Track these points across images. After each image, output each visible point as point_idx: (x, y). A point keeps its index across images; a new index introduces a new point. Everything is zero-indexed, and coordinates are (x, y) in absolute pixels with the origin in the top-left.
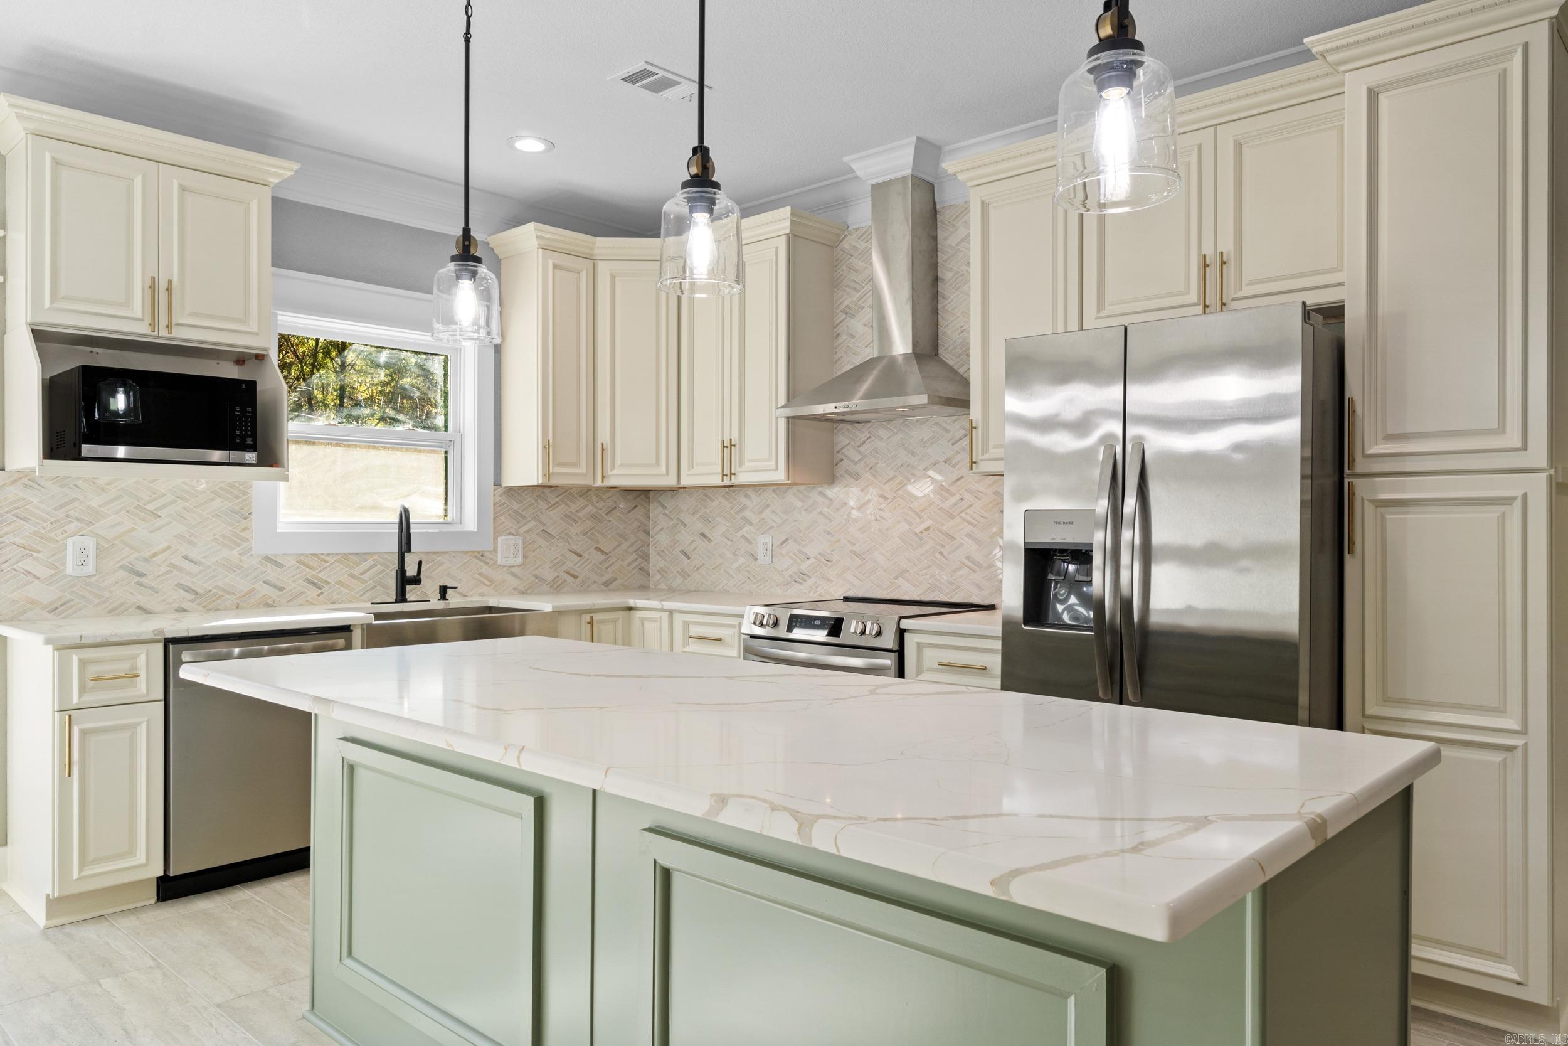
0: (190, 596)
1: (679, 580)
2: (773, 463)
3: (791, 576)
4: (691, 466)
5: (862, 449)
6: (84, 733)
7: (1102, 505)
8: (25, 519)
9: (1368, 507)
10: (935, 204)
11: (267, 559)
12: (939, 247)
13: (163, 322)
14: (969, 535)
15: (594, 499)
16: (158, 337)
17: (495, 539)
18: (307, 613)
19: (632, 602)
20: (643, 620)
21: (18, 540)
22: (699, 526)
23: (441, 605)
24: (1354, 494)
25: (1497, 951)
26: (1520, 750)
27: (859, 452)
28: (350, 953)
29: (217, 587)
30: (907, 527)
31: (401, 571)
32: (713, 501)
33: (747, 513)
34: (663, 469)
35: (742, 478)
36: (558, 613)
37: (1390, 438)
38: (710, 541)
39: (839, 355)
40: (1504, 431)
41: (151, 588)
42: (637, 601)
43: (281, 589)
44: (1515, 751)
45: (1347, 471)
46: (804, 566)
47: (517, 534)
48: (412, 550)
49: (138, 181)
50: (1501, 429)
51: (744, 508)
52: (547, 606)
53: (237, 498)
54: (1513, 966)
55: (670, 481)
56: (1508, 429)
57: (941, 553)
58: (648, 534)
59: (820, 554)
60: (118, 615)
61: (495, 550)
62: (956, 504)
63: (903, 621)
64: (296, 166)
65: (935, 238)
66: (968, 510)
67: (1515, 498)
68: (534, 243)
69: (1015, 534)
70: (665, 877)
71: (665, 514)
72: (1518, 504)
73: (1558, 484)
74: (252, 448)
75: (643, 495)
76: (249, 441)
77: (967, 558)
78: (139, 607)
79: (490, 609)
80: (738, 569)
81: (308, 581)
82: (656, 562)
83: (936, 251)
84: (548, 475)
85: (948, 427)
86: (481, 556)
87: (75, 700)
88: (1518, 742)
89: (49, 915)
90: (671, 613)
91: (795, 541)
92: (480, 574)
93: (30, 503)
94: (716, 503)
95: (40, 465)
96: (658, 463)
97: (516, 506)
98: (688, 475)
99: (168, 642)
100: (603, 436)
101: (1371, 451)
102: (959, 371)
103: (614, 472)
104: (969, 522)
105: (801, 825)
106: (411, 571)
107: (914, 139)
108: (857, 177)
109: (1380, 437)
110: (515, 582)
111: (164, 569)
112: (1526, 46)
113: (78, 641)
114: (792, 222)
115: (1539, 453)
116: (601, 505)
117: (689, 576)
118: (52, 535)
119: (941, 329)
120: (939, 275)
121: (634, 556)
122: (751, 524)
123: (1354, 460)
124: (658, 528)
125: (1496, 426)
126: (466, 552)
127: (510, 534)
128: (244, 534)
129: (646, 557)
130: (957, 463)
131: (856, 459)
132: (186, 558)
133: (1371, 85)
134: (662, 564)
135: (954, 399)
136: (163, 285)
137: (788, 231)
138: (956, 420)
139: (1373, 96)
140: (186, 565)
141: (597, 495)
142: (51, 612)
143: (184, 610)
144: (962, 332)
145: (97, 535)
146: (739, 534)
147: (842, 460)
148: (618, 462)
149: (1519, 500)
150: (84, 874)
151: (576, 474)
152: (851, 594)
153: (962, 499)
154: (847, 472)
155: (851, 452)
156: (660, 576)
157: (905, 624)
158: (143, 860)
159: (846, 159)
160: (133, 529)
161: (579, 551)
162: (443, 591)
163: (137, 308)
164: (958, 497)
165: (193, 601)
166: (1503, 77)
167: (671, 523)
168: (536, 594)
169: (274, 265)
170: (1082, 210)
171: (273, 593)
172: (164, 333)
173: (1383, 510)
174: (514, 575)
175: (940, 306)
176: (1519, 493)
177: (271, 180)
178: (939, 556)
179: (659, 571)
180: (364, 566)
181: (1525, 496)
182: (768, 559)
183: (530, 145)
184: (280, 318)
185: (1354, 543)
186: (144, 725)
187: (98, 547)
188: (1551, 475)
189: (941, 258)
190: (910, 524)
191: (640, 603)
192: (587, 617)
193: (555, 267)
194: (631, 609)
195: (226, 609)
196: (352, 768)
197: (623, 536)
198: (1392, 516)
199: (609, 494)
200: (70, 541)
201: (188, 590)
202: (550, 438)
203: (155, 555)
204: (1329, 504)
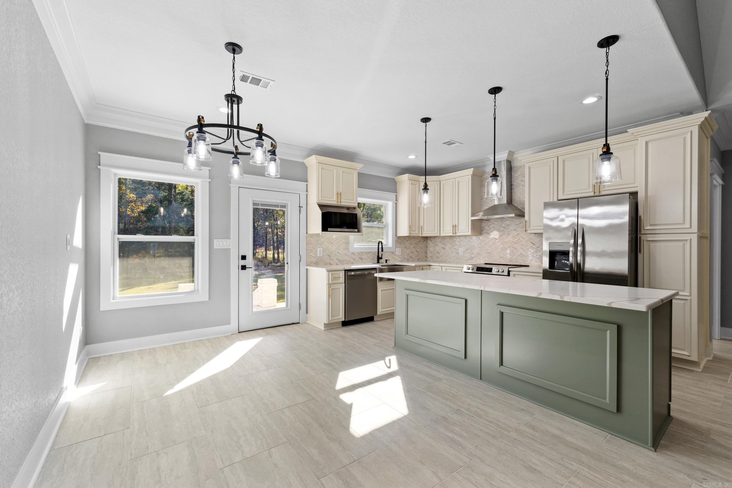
0: (339, 261)
1: (436, 259)
2: (467, 230)
3: (469, 258)
4: (443, 231)
5: (490, 227)
6: (332, 289)
7: (572, 241)
8: (311, 244)
9: (645, 242)
10: (511, 166)
11: (352, 253)
12: (512, 177)
13: (339, 201)
14: (521, 248)
15: (416, 239)
16: (338, 205)
17: (396, 249)
18: (360, 265)
19: (431, 264)
20: (434, 268)
21: (310, 249)
22: (442, 246)
23: (386, 264)
24: (641, 239)
25: (683, 348)
26: (689, 300)
27: (489, 227)
28: (407, 334)
29: (343, 259)
30: (503, 246)
31: (378, 256)
32: (446, 239)
33: (456, 243)
34: (436, 232)
35: (458, 234)
36: (416, 266)
37: (651, 225)
38: (445, 249)
39: (483, 203)
40: (684, 224)
41: (332, 259)
42: (432, 264)
43: (355, 260)
44: (688, 300)
45: (639, 233)
46: (473, 256)
47: (400, 248)
48: (384, 251)
49: (335, 171)
50: (684, 223)
51: (455, 241)
52: (413, 265)
53: (347, 239)
54: (687, 352)
55: (438, 235)
56: (686, 223)
57: (513, 252)
58: (427, 248)
59: (477, 253)
60: (326, 265)
61: (396, 251)
62: (517, 240)
63: (509, 269)
64: (363, 165)
65: (511, 175)
66: (521, 242)
67: (688, 240)
68: (407, 178)
69: (546, 248)
70: (502, 314)
71: (432, 243)
72: (689, 242)
73: (700, 236)
74: (356, 228)
75: (426, 238)
76: (356, 227)
77: (521, 254)
78: (330, 263)
79: (396, 265)
80: (453, 256)
81: (360, 258)
82: (429, 255)
83: (512, 178)
84: (410, 233)
85: (515, 221)
86: (393, 253)
87: (330, 282)
88: (689, 298)
89: (325, 327)
90: (442, 266)
91: (470, 249)
92: (393, 257)
93: (312, 240)
94: (447, 240)
95: (321, 233)
96: (435, 230)
97: (400, 241)
98: (443, 233)
99: (345, 270)
100: (421, 224)
101: (646, 228)
102: (518, 207)
103: (424, 233)
104: (521, 245)
105: (561, 297)
106: (380, 256)
107: (508, 151)
108: (490, 160)
109: (648, 225)
110: (399, 259)
111: (334, 255)
112: (691, 132)
113: (331, 270)
114: (473, 172)
115: (695, 228)
116: (417, 241)
117: (439, 258)
118: (315, 247)
119: (513, 197)
120: (513, 184)
121: (424, 253)
122: (457, 245)
123: (641, 230)
124: (430, 246)
125: (682, 222)
126: (390, 252)
127: (399, 248)
128: (348, 247)
129: (427, 253)
130: (517, 230)
131: (488, 229)
132: (338, 253)
133: (646, 141)
134: (431, 255)
135: (520, 215)
136: (339, 193)
137: (472, 174)
138: (517, 220)
139: (647, 143)
140: (338, 254)
141: (416, 238)
142: (315, 264)
143: (338, 264)
144: (519, 198)
145: (323, 248)
146: (454, 248)
147: (484, 229)
148: (425, 230)
149: (689, 240)
150: (332, 319)
151: (415, 233)
152: (486, 263)
153: (519, 239)
154: (485, 232)
155: (487, 228)
156: (430, 258)
157: (510, 269)
158: (341, 317)
159: (488, 156)
160: (329, 246)
161: (413, 252)
162: (386, 261)
163: (335, 198)
164: (518, 239)
165: (339, 262)
166: (685, 139)
167: (434, 245)
168: (410, 262)
169: (358, 187)
170: (600, 184)
171: (353, 261)
172: (339, 203)
173: (649, 242)
174: (400, 257)
175: (513, 191)
176: (689, 238)
177: (358, 168)
178: (512, 253)
179: (430, 257)
180: (370, 255)
181: (691, 240)
182: (462, 254)
183: (412, 157)
184: (358, 199)
185: (641, 250)
186: (341, 288)
187: (323, 250)
188: (698, 234)
189: (513, 179)
190: (504, 245)
191: (433, 264)
192: (421, 267)
193: (411, 184)
194: (430, 265)
195: (345, 264)
196: (408, 295)
197: (422, 248)
198: (652, 244)
199: (419, 238)
200: (318, 249)
201: (338, 260)
202: (410, 224)
203: (333, 252)
204: (634, 241)
